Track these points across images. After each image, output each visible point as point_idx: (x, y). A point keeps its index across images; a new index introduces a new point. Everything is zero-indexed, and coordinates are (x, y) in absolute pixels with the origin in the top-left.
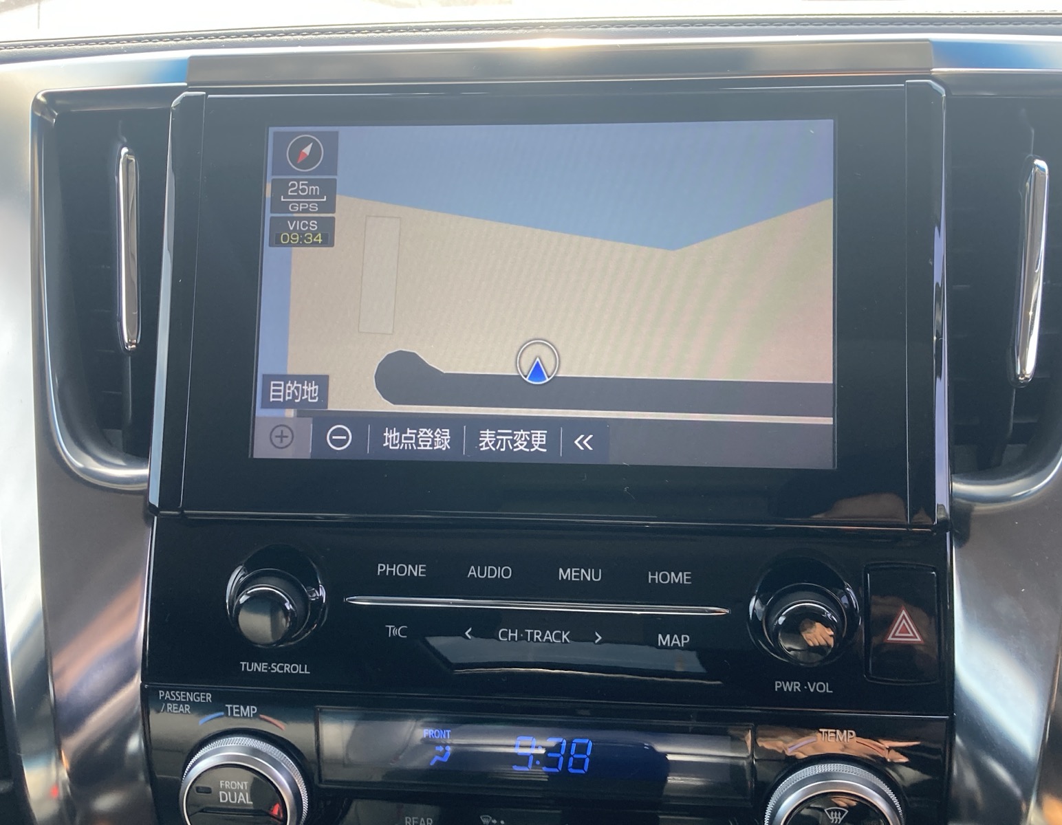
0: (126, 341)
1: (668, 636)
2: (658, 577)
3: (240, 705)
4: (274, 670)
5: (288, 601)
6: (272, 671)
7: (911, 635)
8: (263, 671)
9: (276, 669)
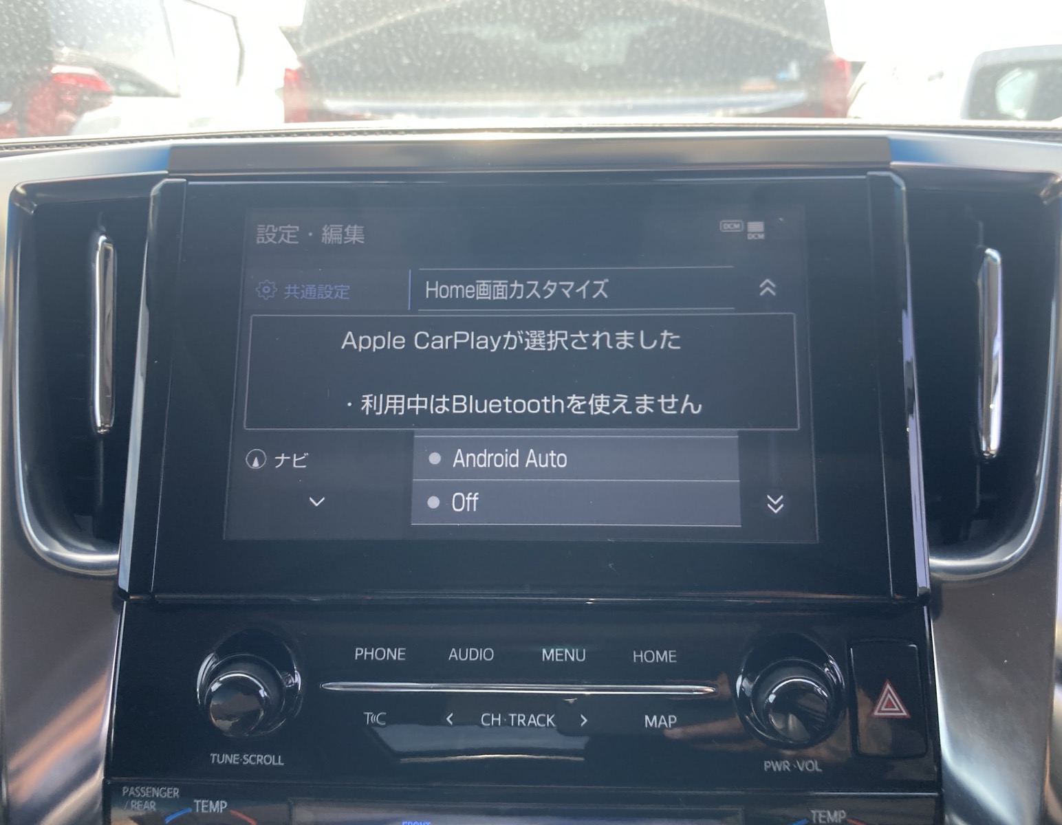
1: (655, 718)
2: (643, 656)
7: (897, 709)
9: (248, 761)
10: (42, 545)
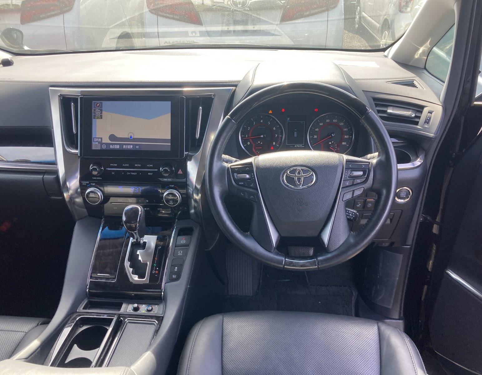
0: (74, 132)
1: (150, 173)
2: (148, 166)
3: (93, 183)
5: (98, 169)
7: (181, 173)
8: (95, 179)
9: (97, 178)
10: (68, 150)
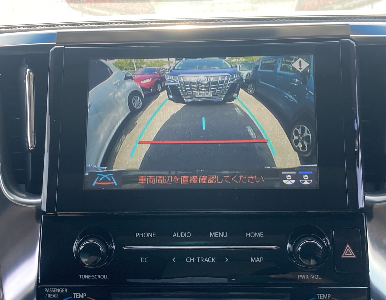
0: (30, 146)
3: (79, 293)
4: (93, 277)
5: (101, 247)
6: (93, 278)
8: (89, 278)
